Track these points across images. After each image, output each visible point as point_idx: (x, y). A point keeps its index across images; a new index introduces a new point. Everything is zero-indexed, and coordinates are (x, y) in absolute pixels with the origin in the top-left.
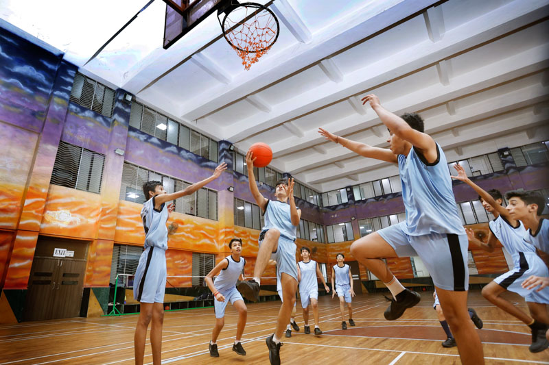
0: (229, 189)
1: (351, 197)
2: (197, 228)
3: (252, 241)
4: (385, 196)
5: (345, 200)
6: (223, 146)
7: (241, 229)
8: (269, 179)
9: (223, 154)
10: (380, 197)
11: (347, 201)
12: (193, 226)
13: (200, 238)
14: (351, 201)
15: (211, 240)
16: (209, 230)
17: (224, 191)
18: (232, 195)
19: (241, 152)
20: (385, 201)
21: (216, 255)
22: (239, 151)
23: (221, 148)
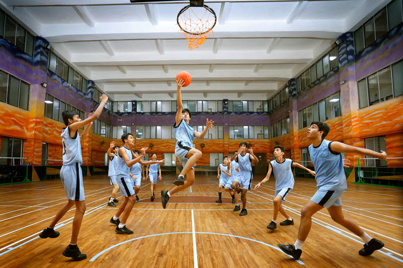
0: (42, 85)
1: (135, 109)
2: (8, 114)
3: (57, 131)
4: (157, 113)
5: (130, 110)
6: (39, 42)
7: (49, 120)
8: (76, 82)
9: (39, 50)
10: (153, 113)
11: (131, 111)
12: (4, 112)
13: (10, 125)
14: (134, 111)
15: (21, 127)
16: (19, 117)
17: (37, 85)
18: (45, 91)
19: (56, 53)
20: (156, 116)
21: (25, 140)
22: (54, 52)
23: (38, 43)
